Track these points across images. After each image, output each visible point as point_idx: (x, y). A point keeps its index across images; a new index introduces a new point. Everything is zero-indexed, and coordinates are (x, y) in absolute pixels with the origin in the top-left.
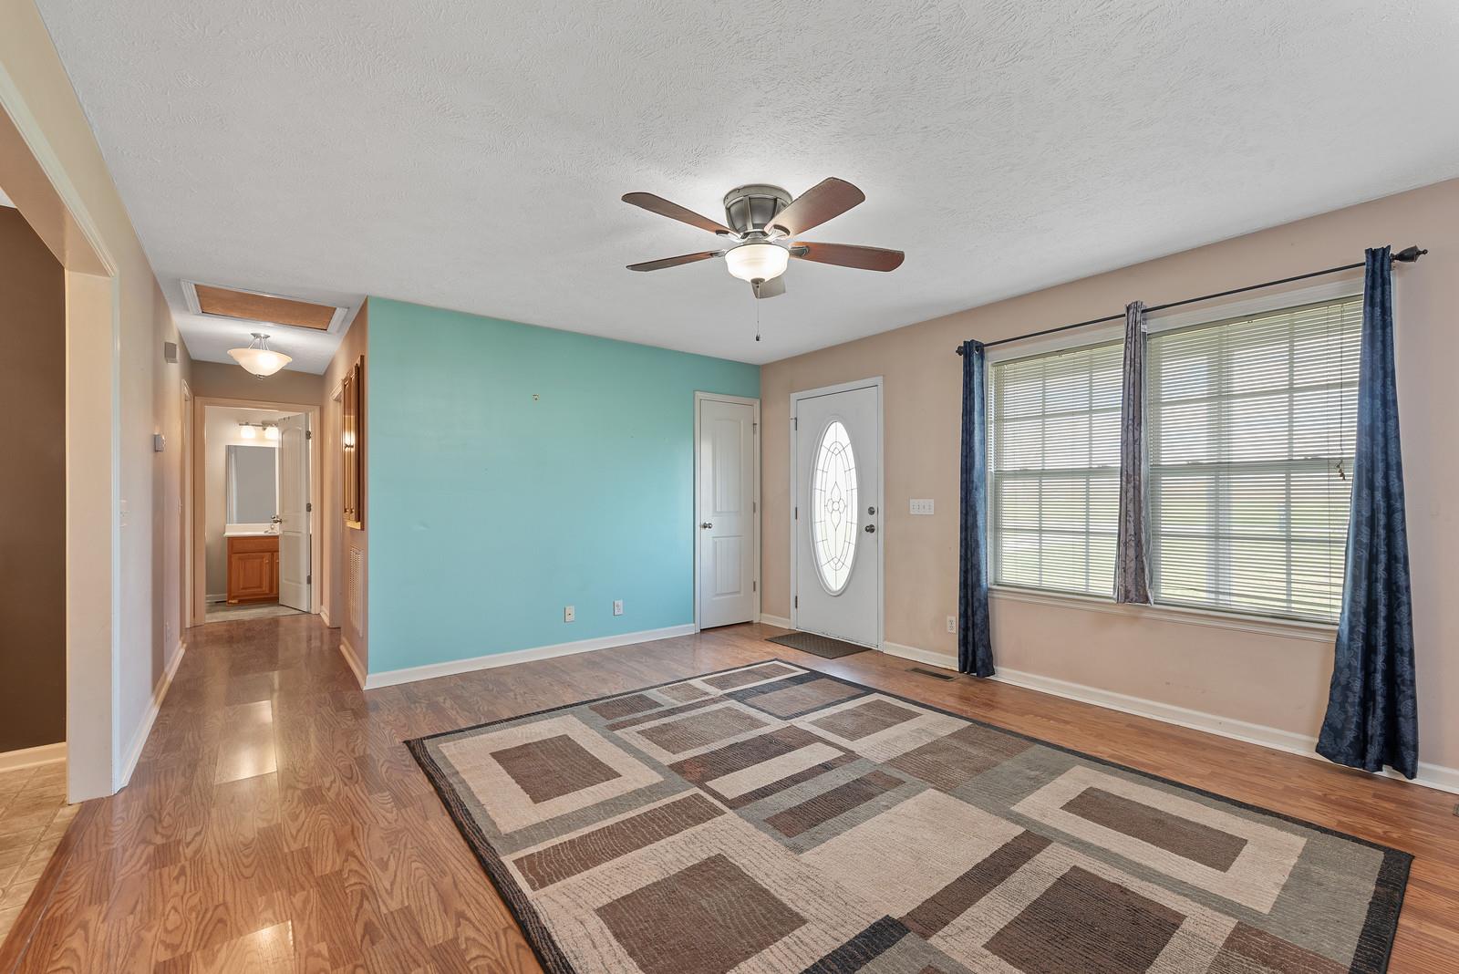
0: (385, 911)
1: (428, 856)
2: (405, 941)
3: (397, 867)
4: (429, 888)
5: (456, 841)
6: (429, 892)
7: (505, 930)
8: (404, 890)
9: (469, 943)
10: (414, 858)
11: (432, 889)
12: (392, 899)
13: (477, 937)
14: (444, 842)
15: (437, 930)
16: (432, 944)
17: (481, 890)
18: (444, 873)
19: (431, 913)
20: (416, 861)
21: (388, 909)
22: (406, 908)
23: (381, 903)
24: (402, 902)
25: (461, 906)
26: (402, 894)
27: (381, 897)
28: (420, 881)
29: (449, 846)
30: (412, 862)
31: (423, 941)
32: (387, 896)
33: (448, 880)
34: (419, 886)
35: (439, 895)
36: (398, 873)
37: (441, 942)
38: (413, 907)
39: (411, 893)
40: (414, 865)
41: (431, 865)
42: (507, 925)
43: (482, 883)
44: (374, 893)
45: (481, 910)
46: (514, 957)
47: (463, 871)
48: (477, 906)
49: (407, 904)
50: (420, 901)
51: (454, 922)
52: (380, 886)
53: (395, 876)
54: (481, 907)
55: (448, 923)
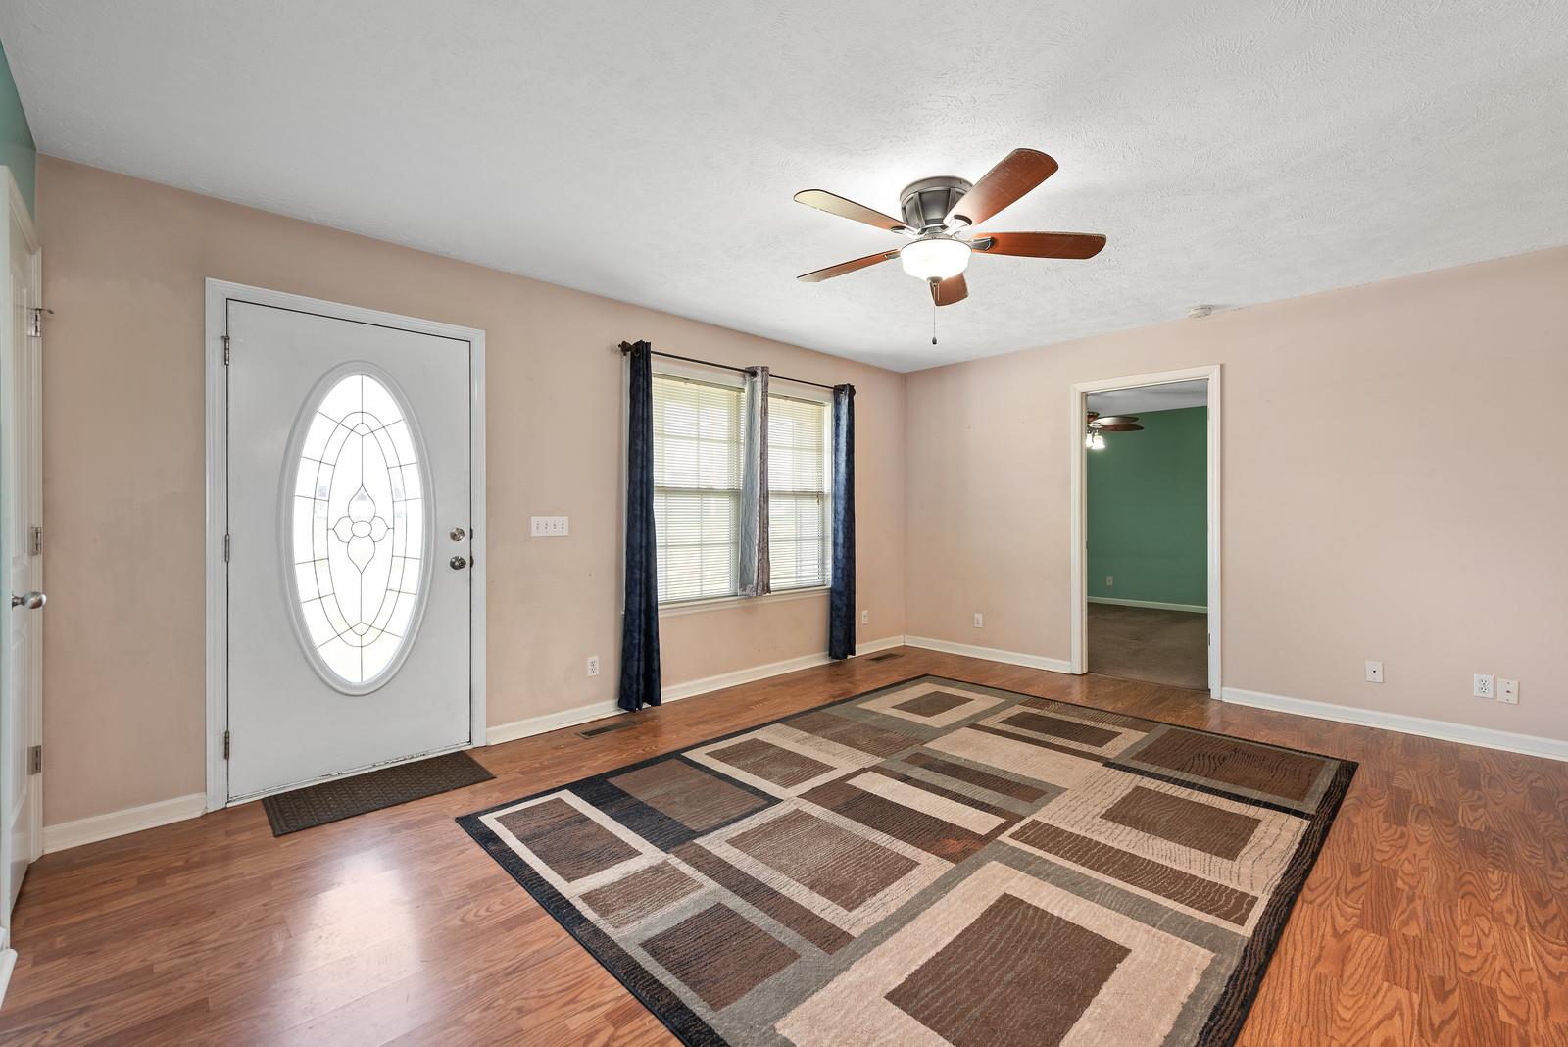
0: (1415, 995)
1: (1322, 1010)
2: (1407, 957)
3: (1371, 1032)
4: (1349, 979)
5: (1270, 997)
6: (1353, 974)
7: (1311, 902)
8: (1379, 998)
9: (1349, 917)
10: (1341, 1024)
11: (1346, 974)
12: (1399, 1001)
13: (1338, 916)
14: (1285, 1010)
15: (1369, 945)
16: (1382, 938)
17: (1298, 937)
18: (1319, 980)
19: (1365, 958)
20: (1342, 1019)
21: (1411, 995)
22: (1387, 981)
23: (1416, 1006)
24: (1389, 989)
25: (1330, 941)
26: (1384, 997)
27: (1413, 1014)
28: (1351, 993)
29: (1285, 1000)
30: (1347, 1022)
31: (1389, 946)
32: (1404, 1006)
33: (1321, 969)
34: (1359, 989)
35: (1343, 965)
36: (1374, 1021)
37: (1373, 935)
38: (1380, 976)
39: (1374, 990)
40: (1347, 1015)
41: (1327, 998)
42: (1306, 904)
43: (1291, 939)
44: (1420, 1025)
45: (1316, 926)
46: (1321, 889)
47: (1297, 963)
48: (1316, 930)
49: (1386, 984)
50: (1369, 976)
51: (1348, 937)
52: (1408, 1026)
53: (1380, 1023)
54: (1313, 927)
55: (1355, 940)
